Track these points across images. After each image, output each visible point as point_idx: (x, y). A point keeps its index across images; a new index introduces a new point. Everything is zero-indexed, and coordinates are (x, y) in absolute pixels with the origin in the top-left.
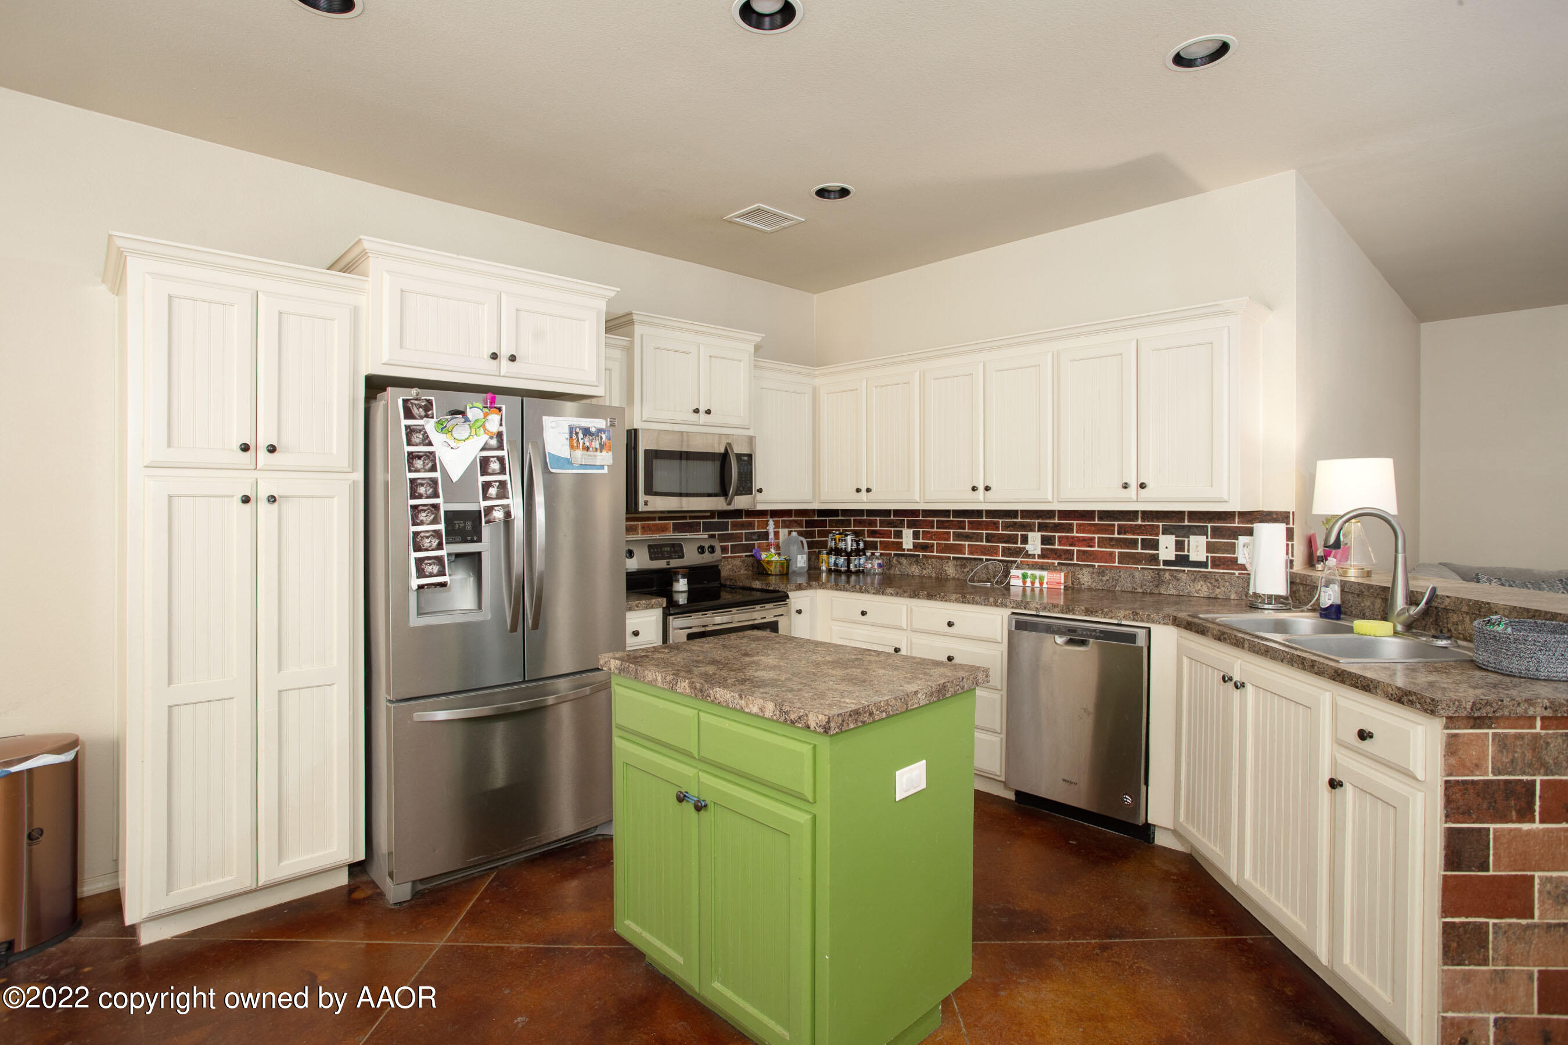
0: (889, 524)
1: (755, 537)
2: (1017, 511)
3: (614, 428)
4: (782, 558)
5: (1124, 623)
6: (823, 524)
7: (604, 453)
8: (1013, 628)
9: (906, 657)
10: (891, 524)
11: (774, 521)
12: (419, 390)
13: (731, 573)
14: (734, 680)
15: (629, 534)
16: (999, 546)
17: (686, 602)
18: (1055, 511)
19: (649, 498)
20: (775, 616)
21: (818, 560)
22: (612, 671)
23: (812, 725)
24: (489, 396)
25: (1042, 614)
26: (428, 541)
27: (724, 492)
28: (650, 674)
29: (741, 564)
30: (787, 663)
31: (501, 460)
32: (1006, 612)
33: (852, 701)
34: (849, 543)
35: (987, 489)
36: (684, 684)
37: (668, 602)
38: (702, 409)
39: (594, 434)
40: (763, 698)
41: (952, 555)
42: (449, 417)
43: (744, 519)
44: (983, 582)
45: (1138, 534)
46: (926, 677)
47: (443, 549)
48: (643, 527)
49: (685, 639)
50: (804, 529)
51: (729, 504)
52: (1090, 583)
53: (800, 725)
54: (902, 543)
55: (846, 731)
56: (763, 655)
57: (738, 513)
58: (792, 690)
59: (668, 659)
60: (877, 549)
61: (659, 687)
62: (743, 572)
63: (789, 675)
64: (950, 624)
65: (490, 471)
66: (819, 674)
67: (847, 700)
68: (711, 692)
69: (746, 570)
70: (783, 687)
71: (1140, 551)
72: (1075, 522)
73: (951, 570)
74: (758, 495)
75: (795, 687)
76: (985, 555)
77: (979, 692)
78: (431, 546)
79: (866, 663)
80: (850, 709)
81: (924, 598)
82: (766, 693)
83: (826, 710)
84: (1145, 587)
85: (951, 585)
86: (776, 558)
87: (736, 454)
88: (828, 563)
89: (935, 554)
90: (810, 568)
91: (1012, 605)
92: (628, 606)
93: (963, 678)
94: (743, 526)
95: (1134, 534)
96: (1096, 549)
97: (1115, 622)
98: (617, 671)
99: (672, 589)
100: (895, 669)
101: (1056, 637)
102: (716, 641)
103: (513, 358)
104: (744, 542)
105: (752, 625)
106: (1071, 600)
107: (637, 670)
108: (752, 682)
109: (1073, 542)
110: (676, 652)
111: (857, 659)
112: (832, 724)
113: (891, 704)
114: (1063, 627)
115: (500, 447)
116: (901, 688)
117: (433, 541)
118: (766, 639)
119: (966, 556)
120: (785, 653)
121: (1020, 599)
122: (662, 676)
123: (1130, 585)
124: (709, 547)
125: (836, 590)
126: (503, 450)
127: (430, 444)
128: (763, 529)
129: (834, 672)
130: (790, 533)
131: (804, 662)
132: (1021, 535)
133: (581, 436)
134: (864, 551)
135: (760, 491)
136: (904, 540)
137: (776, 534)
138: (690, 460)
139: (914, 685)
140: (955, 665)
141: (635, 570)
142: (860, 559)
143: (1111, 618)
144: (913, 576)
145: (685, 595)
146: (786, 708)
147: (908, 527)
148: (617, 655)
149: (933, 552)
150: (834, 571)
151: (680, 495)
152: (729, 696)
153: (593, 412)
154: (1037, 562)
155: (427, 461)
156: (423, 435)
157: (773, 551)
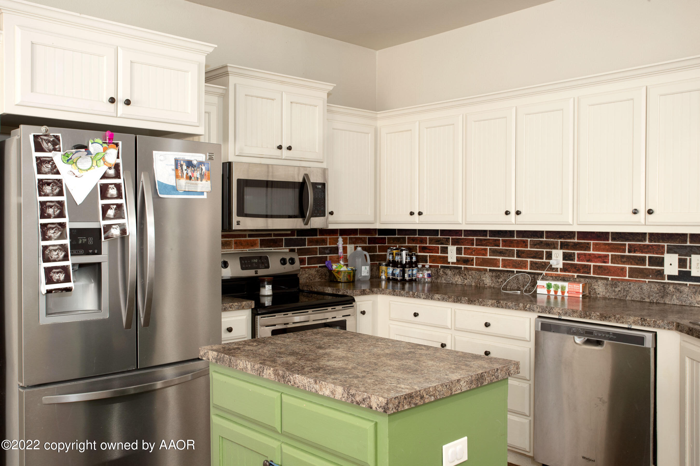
0: (437, 241)
1: (327, 251)
2: (542, 232)
3: (211, 161)
4: (349, 268)
5: (633, 327)
6: (382, 241)
7: (204, 181)
8: (540, 329)
9: (450, 352)
10: (438, 241)
11: (342, 238)
12: (48, 128)
13: (308, 281)
14: (310, 368)
15: (224, 249)
16: (527, 261)
17: (271, 304)
18: (575, 232)
19: (240, 219)
20: (343, 316)
21: (379, 270)
22: (210, 360)
23: (374, 406)
24: (108, 133)
25: (563, 318)
26: (56, 253)
27: (302, 214)
28: (241, 363)
29: (316, 273)
30: (353, 355)
31: (118, 187)
32: (533, 316)
33: (406, 386)
34: (404, 257)
35: (518, 213)
36: (269, 371)
37: (256, 304)
38: (285, 146)
39: (195, 166)
40: (334, 383)
41: (488, 268)
42: (74, 151)
43: (318, 237)
44: (514, 290)
45: (646, 253)
46: (467, 368)
47: (68, 260)
48: (236, 243)
49: (270, 334)
50: (367, 245)
51: (306, 224)
52: (604, 293)
53: (364, 406)
54: (447, 257)
55: (402, 411)
56: (333, 348)
57: (313, 232)
58: (357, 377)
59: (256, 351)
60: (427, 262)
61: (249, 374)
62: (317, 280)
63: (355, 365)
64: (487, 325)
65: (109, 196)
66: (380, 364)
67: (403, 386)
68: (291, 378)
69: (320, 278)
70: (350, 374)
71: (647, 267)
72: (592, 242)
73: (487, 280)
74: (330, 216)
75: (360, 375)
76: (516, 268)
77: (511, 381)
78: (58, 258)
79: (417, 356)
80: (405, 393)
81: (465, 303)
82: (336, 379)
83: (385, 394)
84: (651, 298)
85: (488, 292)
86: (344, 268)
87: (312, 183)
88: (387, 273)
89: (474, 266)
90: (372, 277)
91: (538, 310)
92: (223, 308)
93: (497, 370)
94: (317, 242)
95: (642, 252)
96: (610, 264)
97: (626, 326)
98: (214, 361)
99: (259, 293)
100: (442, 361)
101: (576, 337)
102: (295, 336)
103: (128, 102)
104: (318, 256)
105: (325, 323)
106: (588, 307)
107: (230, 359)
108: (325, 370)
109: (590, 258)
110: (263, 345)
111: (410, 352)
112: (391, 406)
113: (439, 389)
114: (581, 329)
115: (117, 176)
116: (446, 377)
117: (60, 253)
118: (336, 334)
119: (500, 268)
120: (351, 347)
121: (545, 305)
122: (251, 365)
123: (639, 296)
124: (289, 260)
125: (394, 295)
126: (120, 178)
127: (58, 173)
128: (334, 245)
129: (392, 363)
130: (356, 248)
131: (367, 354)
132: (546, 252)
133: (185, 167)
134: (416, 264)
135: (331, 213)
136: (449, 255)
137: (345, 249)
138: (275, 187)
139: (457, 374)
140: (491, 358)
141: (229, 278)
142: (413, 270)
143: (623, 323)
144: (456, 284)
145: (270, 299)
146: (353, 392)
147: (452, 244)
148: (214, 348)
149: (473, 265)
150: (392, 280)
151: (267, 216)
152: (306, 381)
153: (197, 148)
154: (559, 274)
155: (54, 187)
156: (52, 165)
157: (342, 262)
